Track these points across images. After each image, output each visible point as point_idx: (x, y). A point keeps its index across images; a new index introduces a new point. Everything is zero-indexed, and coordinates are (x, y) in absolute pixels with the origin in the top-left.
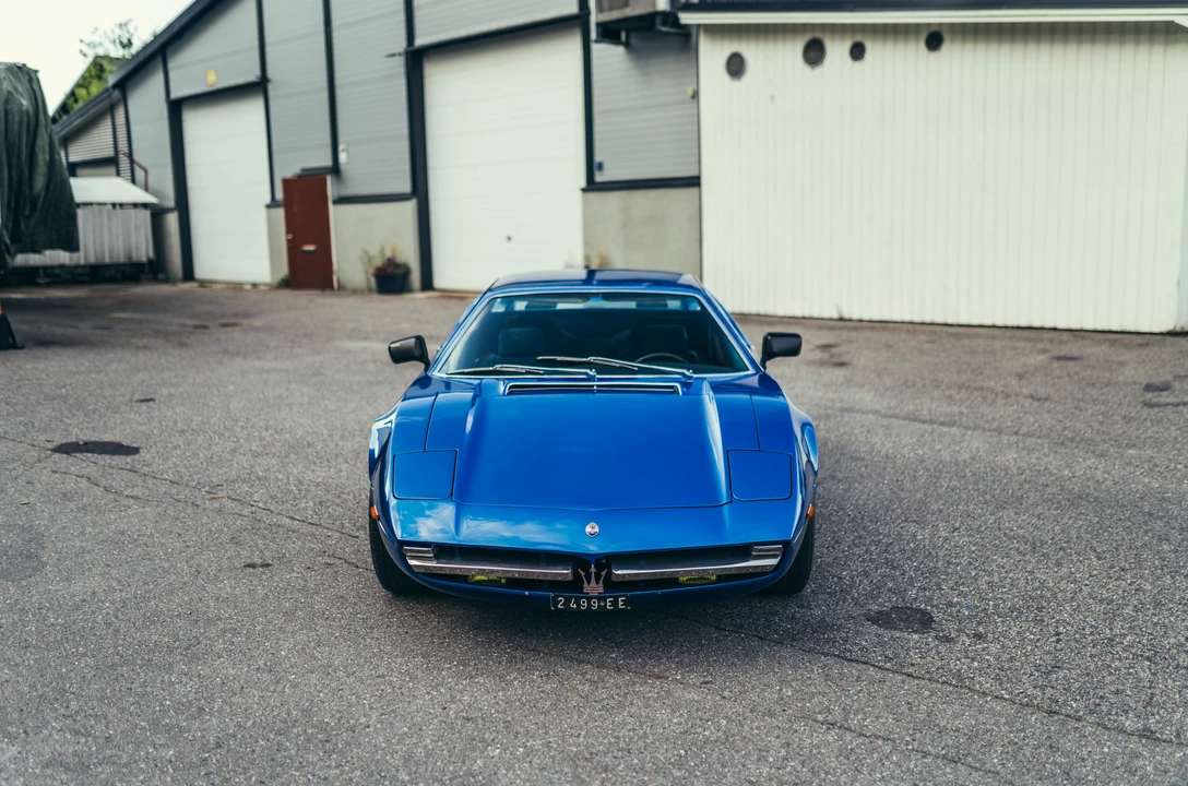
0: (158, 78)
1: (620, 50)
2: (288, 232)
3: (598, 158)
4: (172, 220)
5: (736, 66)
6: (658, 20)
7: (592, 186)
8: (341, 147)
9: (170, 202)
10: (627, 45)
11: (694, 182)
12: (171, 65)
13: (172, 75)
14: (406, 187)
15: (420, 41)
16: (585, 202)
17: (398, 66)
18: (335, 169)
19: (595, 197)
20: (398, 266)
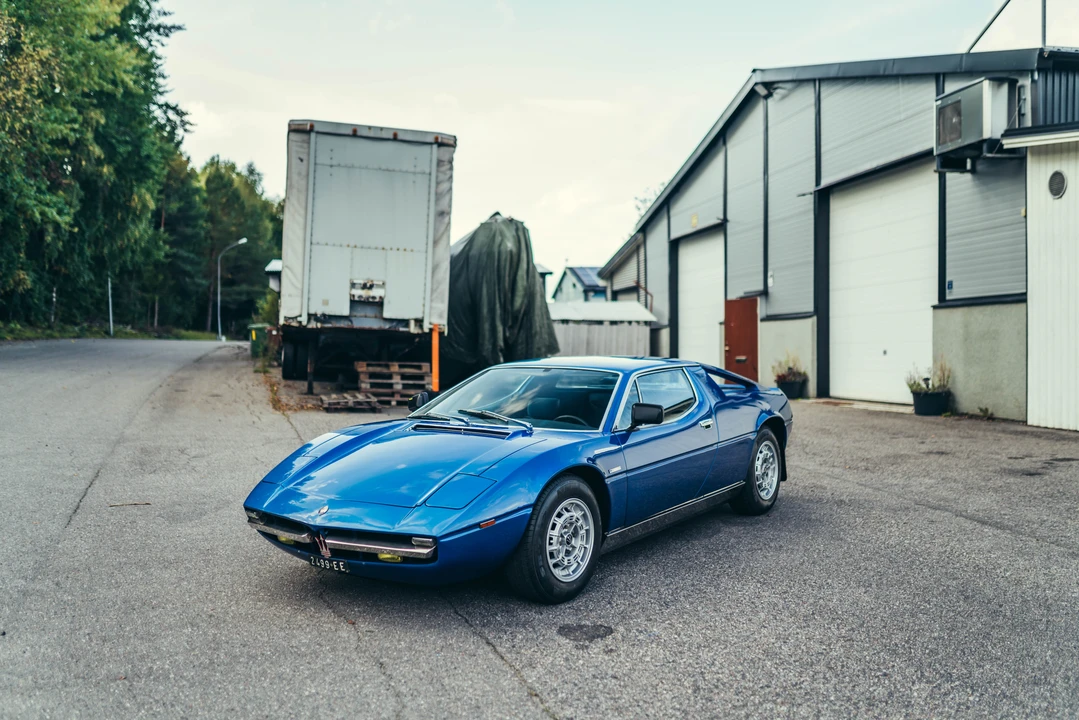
0: (664, 222)
1: (968, 176)
2: (726, 345)
3: (948, 278)
4: (665, 335)
5: (1057, 185)
6: (985, 147)
7: (944, 303)
8: (770, 274)
9: (665, 321)
10: (973, 171)
11: (1021, 298)
12: (672, 212)
13: (672, 220)
14: (810, 307)
15: (825, 182)
16: (934, 317)
17: (809, 203)
18: (765, 293)
19: (943, 313)
20: (799, 374)
